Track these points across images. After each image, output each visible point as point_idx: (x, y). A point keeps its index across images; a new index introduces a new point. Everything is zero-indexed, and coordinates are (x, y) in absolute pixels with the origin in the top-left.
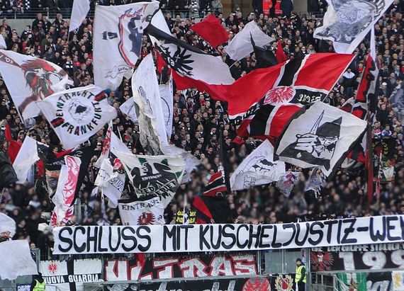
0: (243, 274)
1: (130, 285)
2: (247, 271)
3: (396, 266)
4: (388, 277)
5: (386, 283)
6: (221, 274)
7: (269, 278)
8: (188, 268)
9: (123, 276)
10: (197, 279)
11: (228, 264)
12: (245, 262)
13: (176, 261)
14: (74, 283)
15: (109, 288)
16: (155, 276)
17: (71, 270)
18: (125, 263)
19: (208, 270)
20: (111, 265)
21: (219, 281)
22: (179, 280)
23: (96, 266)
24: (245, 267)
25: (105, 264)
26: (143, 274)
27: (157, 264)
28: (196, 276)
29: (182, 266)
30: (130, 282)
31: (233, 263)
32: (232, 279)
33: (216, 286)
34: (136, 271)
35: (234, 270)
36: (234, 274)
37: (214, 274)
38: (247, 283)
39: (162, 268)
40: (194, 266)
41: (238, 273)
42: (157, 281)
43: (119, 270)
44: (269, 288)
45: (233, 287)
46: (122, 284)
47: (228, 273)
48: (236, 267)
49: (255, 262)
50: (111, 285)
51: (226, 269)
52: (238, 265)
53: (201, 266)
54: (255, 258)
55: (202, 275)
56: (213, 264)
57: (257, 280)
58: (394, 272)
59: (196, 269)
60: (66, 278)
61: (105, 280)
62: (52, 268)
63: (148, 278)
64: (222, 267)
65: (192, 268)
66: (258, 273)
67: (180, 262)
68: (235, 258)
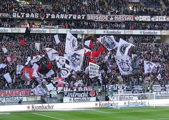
3: (119, 89)
4: (117, 91)
5: (117, 92)
7: (95, 91)
9: (67, 90)
10: (81, 91)
11: (87, 88)
15: (64, 92)
16: (73, 90)
17: (57, 89)
18: (67, 88)
19: (83, 89)
20: (65, 88)
22: (78, 91)
23: (62, 88)
24: (90, 89)
26: (71, 90)
33: (84, 92)
34: (69, 89)
35: (88, 89)
37: (84, 90)
38: (90, 92)
39: (74, 89)
44: (95, 93)
45: (88, 93)
46: (67, 92)
47: (87, 90)
49: (92, 88)
52: (89, 88)
53: (82, 89)
56: (84, 88)
58: (118, 90)
59: (81, 89)
63: (72, 91)
66: (93, 90)
67: (78, 88)
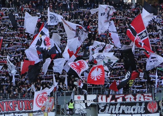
0: (148, 100)
1: (107, 104)
2: (149, 99)
6: (140, 100)
7: (157, 102)
8: (128, 98)
9: (104, 101)
10: (131, 102)
11: (142, 97)
12: (148, 96)
13: (124, 95)
14: (87, 103)
15: (99, 105)
16: (116, 101)
18: (105, 96)
19: (135, 99)
20: (100, 97)
21: (139, 102)
22: (124, 102)
23: (94, 97)
25: (98, 96)
26: (111, 100)
27: (117, 96)
28: (131, 101)
29: (126, 97)
30: (107, 103)
31: (144, 96)
32: (143, 102)
33: (138, 104)
34: (109, 99)
35: (144, 99)
36: (144, 100)
37: (137, 100)
38: (149, 103)
39: (119, 98)
40: (130, 97)
41: (146, 100)
42: (117, 102)
43: (103, 99)
44: (157, 105)
45: (144, 105)
46: (104, 103)
47: (142, 100)
48: (145, 98)
49: (152, 96)
50: (100, 104)
51: (142, 98)
52: (146, 97)
53: (133, 97)
54: (152, 95)
55: (133, 100)
56: (137, 97)
57: (152, 102)
59: (131, 98)
60: (84, 101)
61: (98, 102)
62: (79, 98)
63: (113, 101)
64: (140, 98)
65: (129, 98)
66: (153, 100)
68: (145, 95)
